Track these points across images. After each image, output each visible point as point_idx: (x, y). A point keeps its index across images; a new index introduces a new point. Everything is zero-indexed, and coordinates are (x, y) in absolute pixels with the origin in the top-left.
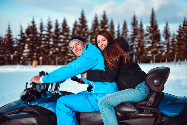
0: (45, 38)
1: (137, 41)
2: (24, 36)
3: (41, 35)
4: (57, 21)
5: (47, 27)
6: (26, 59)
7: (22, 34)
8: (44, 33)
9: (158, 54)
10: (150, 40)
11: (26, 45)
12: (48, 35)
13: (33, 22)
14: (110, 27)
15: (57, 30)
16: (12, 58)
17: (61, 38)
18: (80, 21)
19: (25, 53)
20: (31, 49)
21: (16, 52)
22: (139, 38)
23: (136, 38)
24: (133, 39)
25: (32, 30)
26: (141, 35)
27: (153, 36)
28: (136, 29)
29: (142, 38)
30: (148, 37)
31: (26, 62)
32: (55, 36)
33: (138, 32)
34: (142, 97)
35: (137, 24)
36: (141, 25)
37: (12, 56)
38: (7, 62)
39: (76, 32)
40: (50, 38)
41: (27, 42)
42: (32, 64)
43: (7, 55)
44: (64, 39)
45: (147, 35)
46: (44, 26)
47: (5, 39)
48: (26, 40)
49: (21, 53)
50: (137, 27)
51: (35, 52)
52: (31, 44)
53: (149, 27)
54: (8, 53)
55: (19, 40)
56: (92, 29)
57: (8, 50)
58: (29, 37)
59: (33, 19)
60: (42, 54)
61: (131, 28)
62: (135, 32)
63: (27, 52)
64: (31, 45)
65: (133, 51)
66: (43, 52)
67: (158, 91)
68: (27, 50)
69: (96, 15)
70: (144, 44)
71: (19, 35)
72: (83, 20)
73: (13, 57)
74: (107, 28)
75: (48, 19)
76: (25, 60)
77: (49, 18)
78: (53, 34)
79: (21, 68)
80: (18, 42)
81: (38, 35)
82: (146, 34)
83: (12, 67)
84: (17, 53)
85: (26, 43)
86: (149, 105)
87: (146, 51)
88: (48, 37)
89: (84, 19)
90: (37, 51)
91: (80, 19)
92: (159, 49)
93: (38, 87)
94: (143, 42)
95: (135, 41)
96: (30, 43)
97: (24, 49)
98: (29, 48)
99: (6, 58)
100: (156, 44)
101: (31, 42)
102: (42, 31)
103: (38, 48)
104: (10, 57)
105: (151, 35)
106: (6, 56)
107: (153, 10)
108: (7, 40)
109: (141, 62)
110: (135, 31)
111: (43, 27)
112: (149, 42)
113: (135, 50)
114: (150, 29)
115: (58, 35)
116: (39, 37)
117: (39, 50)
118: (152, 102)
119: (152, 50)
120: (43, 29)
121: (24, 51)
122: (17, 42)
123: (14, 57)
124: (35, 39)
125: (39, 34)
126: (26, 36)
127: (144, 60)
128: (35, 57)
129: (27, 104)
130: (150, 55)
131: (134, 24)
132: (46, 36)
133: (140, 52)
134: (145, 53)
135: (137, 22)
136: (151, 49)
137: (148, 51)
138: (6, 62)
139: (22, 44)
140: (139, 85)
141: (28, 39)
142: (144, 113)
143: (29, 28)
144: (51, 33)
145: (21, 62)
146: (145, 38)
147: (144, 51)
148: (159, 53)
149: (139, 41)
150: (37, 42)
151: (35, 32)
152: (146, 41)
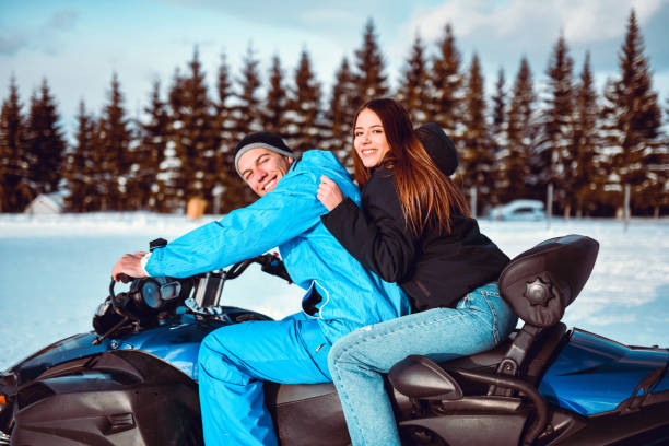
0: (234, 119)
1: (565, 137)
2: (164, 113)
3: (221, 109)
4: (276, 61)
5: (241, 83)
6: (169, 192)
7: (158, 105)
8: (231, 102)
9: (646, 185)
10: (616, 133)
11: (171, 145)
12: (244, 110)
13: (195, 66)
14: (466, 82)
15: (277, 93)
16: (122, 189)
17: (289, 122)
18: (361, 62)
19: (164, 171)
20: (184, 158)
21: (135, 168)
22: (574, 123)
23: (566, 124)
24: (552, 130)
25: (188, 92)
26: (584, 114)
27: (629, 118)
28: (565, 89)
29: (586, 122)
30: (610, 121)
31: (169, 203)
32: (271, 114)
33: (574, 101)
34: (480, 339)
35: (569, 72)
36: (587, 77)
37: (122, 181)
38: (108, 202)
39: (343, 100)
40: (251, 119)
41: (174, 132)
42: (186, 211)
43: (108, 177)
44: (301, 125)
45: (605, 113)
46: (230, 79)
47: (103, 122)
48: (169, 128)
49: (151, 171)
50: (569, 84)
51: (198, 169)
52: (186, 141)
53: (617, 85)
54: (111, 171)
55: (148, 128)
56: (400, 92)
57: (111, 161)
58: (181, 117)
59: (196, 55)
60: (223, 175)
61: (544, 86)
62: (562, 103)
63: (174, 169)
64: (184, 145)
65: (551, 172)
66: (225, 169)
67: (540, 321)
68: (171, 161)
69: (418, 41)
70: (593, 145)
71: (147, 111)
72: (370, 58)
73: (127, 185)
74: (454, 86)
75: (245, 54)
76: (167, 197)
77: (250, 51)
78: (262, 107)
79: (149, 222)
80: (145, 133)
81: (212, 112)
82: (601, 109)
83: (121, 220)
84: (138, 172)
85: (169, 138)
86: (505, 371)
87: (602, 172)
88: (246, 117)
89: (375, 53)
90: (204, 164)
91: (358, 54)
92: (652, 167)
93: (149, 290)
94: (588, 139)
95: (558, 136)
96: (182, 136)
97: (162, 157)
98: (178, 156)
99: (102, 188)
100: (641, 146)
101: (186, 132)
102: (223, 96)
103: (209, 154)
104: (117, 184)
105: (620, 112)
106: (104, 180)
107: (633, 19)
108: (108, 126)
109: (579, 213)
110: (562, 99)
111: (227, 82)
112: (613, 141)
113: (560, 169)
114: (619, 92)
115: (279, 110)
116: (214, 118)
117: (212, 161)
118: (519, 360)
119: (624, 171)
120: (228, 90)
121: (164, 165)
122: (139, 133)
123: (129, 186)
124: (200, 122)
125: (215, 106)
126: (170, 112)
127: (592, 207)
128: (198, 185)
129: (110, 348)
130: (617, 188)
131: (559, 71)
132: (238, 114)
133: (576, 174)
134: (596, 179)
135: (570, 63)
136: (622, 166)
137: (609, 173)
138: (104, 201)
139: (157, 140)
140: (471, 297)
141: (178, 125)
142: (487, 399)
143: (182, 85)
144: (254, 102)
145: (152, 202)
146: (599, 123)
147: (594, 170)
148: (650, 180)
149: (577, 136)
150: (207, 133)
151: (200, 98)
152: (603, 134)
